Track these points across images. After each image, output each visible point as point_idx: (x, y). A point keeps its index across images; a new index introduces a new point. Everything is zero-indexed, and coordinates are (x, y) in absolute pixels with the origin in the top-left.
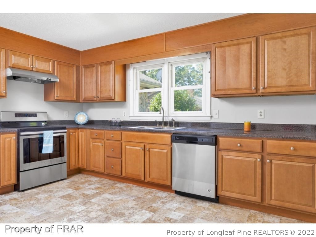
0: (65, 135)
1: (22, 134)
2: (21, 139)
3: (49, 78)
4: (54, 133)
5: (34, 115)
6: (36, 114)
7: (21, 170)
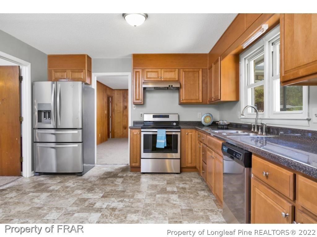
0: (179, 134)
1: (142, 130)
2: (142, 134)
3: (171, 85)
4: (166, 132)
5: (167, 116)
6: (169, 116)
7: (142, 157)
